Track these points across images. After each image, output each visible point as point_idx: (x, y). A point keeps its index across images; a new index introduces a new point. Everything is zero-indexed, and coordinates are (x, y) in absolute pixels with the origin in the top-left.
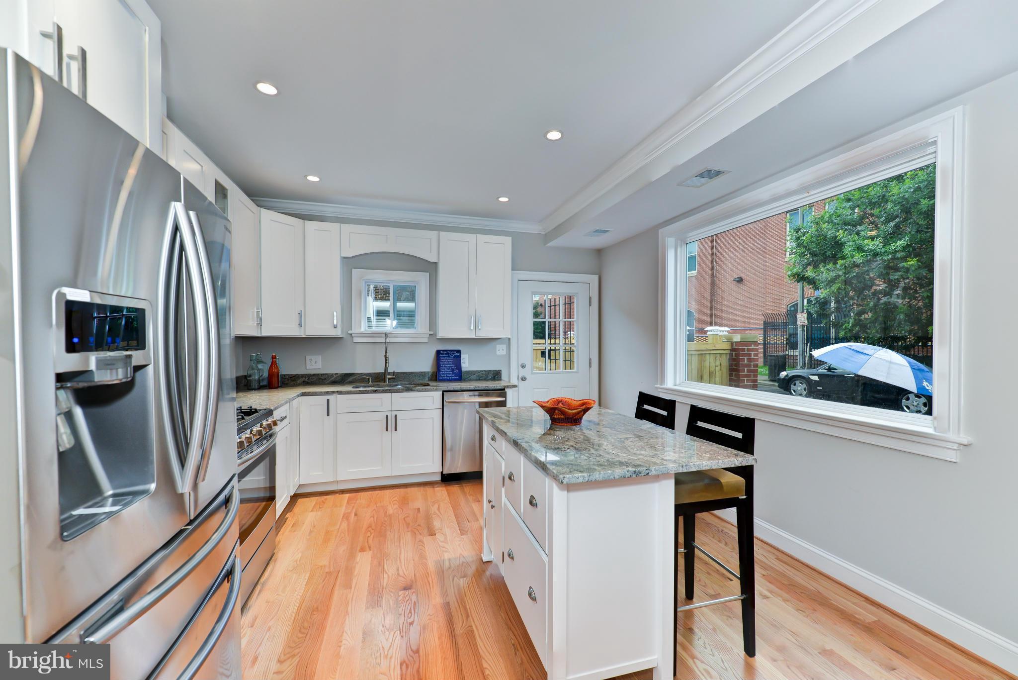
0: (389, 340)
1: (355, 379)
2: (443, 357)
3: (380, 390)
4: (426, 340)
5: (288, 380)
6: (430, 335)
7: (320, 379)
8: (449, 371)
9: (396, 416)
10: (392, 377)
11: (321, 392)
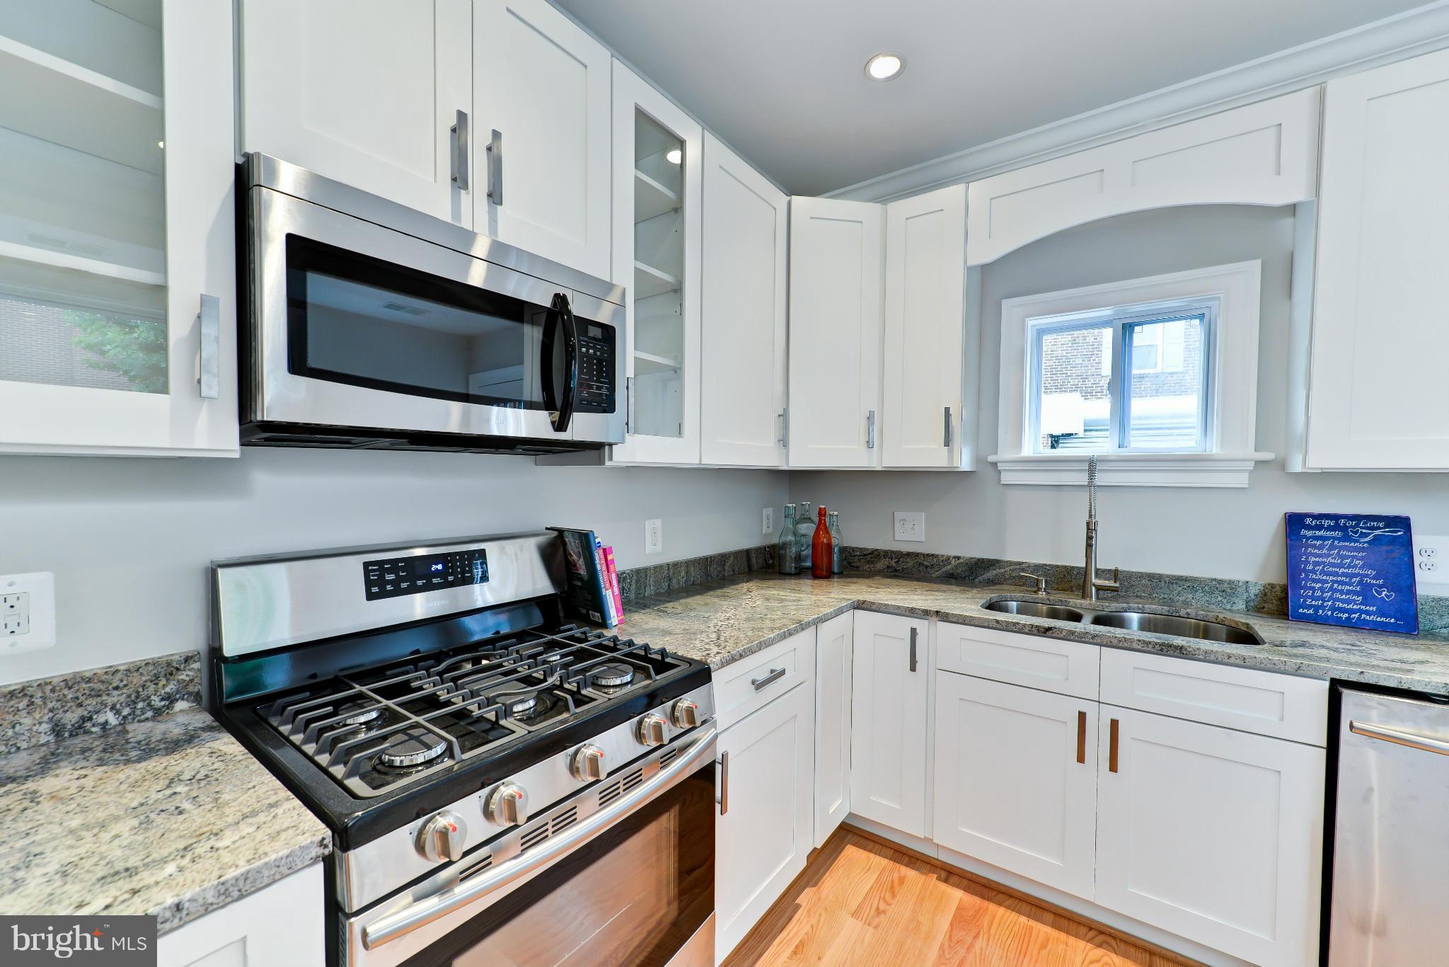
0: (1100, 479)
1: (1003, 574)
2: (1317, 538)
3: (1061, 630)
4: (1242, 480)
5: (859, 560)
6: (1259, 463)
7: (921, 564)
8: (1348, 592)
9: (1114, 724)
10: (1111, 583)
11: (899, 607)
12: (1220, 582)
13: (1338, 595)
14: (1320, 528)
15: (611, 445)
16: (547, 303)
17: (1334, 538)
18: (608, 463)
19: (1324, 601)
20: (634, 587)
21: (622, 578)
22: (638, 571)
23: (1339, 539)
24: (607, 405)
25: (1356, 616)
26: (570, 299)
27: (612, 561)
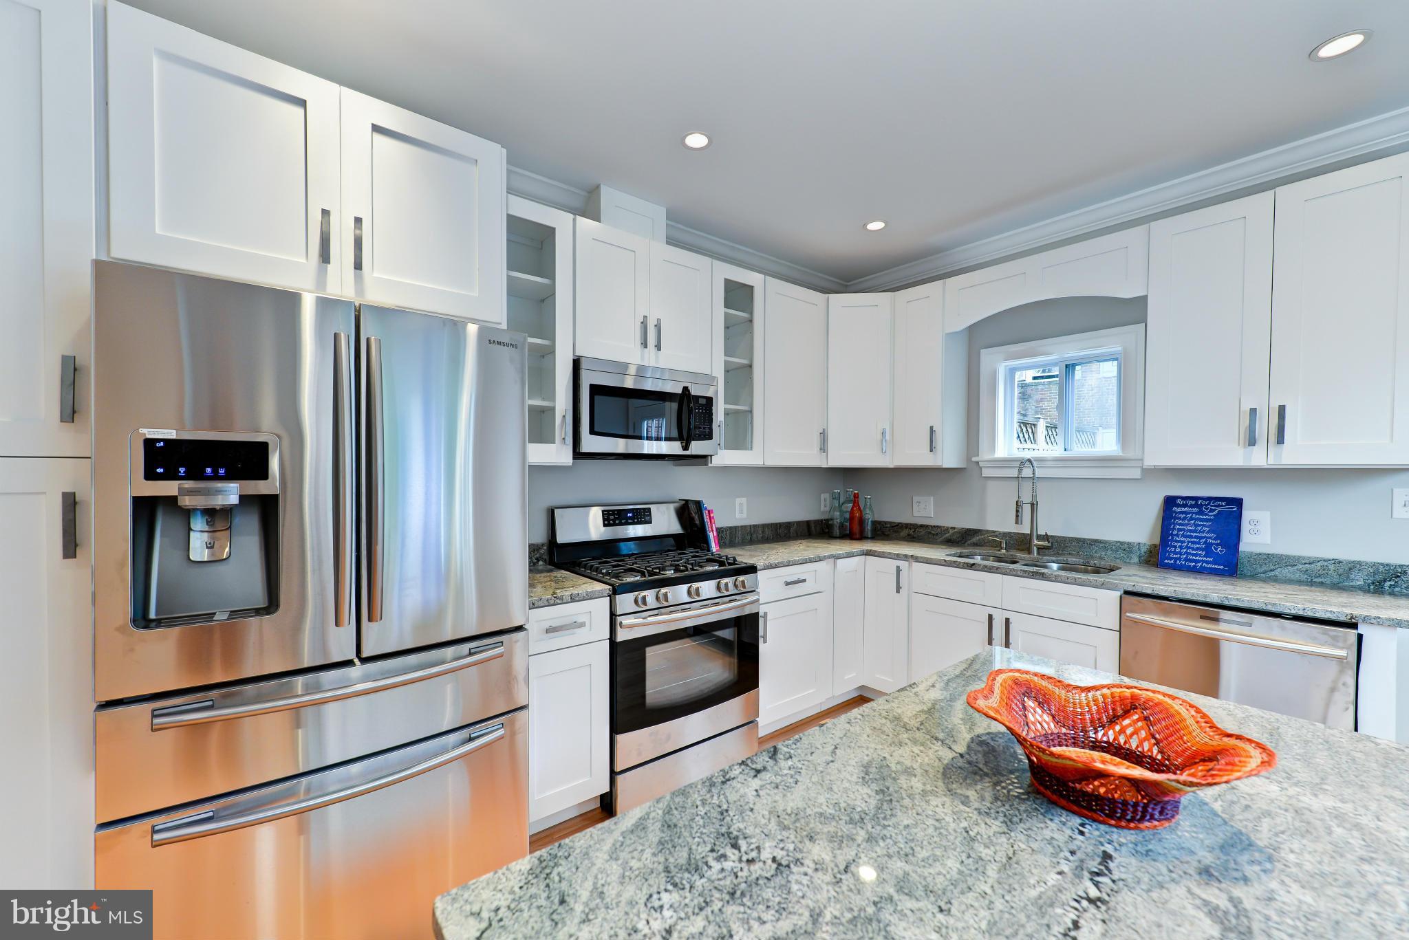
1: (983, 539)
2: (1183, 513)
4: (1134, 474)
5: (890, 530)
7: (930, 533)
8: (1197, 549)
10: (1046, 543)
11: (890, 553)
12: (1122, 543)
13: (1190, 551)
14: (1185, 506)
15: (711, 456)
16: (680, 392)
17: (1193, 513)
18: (710, 465)
19: (1181, 555)
20: (728, 537)
21: (719, 530)
22: (731, 528)
23: (1196, 513)
24: (709, 436)
25: (1200, 564)
26: (690, 388)
27: (713, 517)
